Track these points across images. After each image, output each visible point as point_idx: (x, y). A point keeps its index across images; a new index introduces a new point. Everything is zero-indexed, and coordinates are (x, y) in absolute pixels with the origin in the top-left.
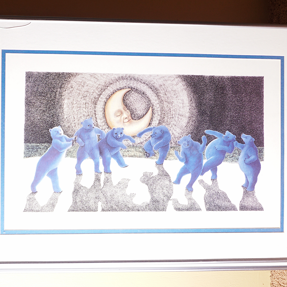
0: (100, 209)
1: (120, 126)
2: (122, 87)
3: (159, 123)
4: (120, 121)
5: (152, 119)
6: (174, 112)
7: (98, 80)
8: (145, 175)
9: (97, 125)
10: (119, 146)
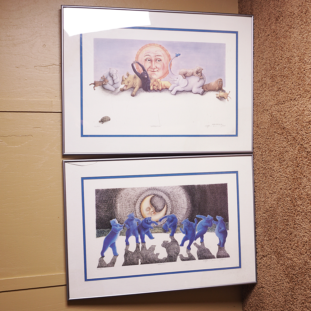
0: (140, 263)
1: (149, 216)
2: (149, 194)
3: (171, 213)
4: (149, 213)
5: (167, 211)
6: (178, 206)
7: (136, 191)
8: (164, 242)
9: (136, 217)
10: (149, 228)
